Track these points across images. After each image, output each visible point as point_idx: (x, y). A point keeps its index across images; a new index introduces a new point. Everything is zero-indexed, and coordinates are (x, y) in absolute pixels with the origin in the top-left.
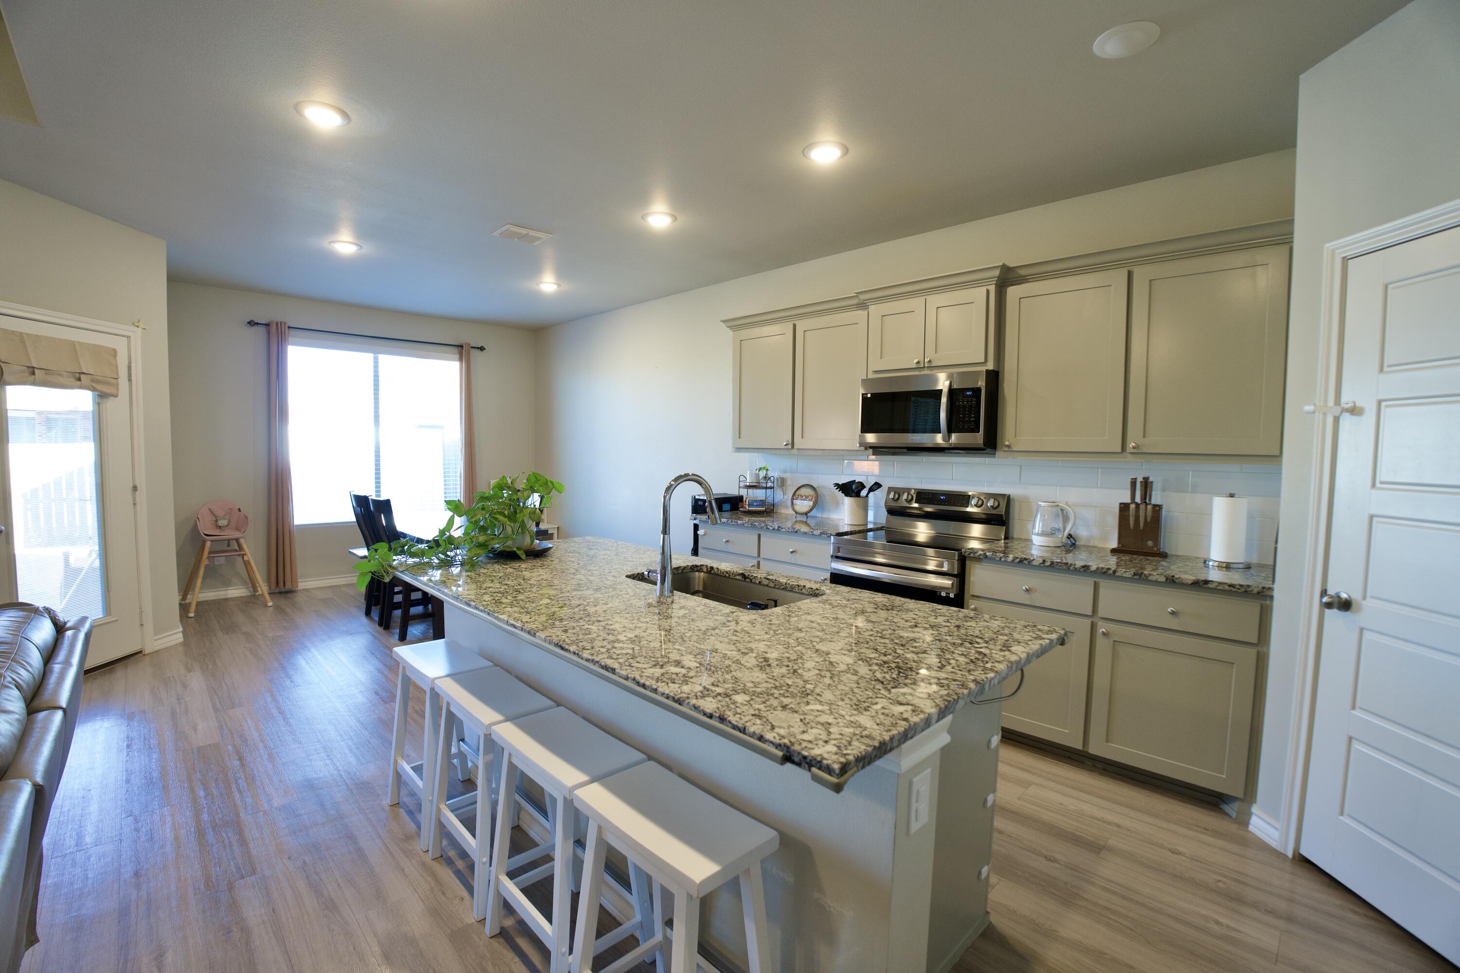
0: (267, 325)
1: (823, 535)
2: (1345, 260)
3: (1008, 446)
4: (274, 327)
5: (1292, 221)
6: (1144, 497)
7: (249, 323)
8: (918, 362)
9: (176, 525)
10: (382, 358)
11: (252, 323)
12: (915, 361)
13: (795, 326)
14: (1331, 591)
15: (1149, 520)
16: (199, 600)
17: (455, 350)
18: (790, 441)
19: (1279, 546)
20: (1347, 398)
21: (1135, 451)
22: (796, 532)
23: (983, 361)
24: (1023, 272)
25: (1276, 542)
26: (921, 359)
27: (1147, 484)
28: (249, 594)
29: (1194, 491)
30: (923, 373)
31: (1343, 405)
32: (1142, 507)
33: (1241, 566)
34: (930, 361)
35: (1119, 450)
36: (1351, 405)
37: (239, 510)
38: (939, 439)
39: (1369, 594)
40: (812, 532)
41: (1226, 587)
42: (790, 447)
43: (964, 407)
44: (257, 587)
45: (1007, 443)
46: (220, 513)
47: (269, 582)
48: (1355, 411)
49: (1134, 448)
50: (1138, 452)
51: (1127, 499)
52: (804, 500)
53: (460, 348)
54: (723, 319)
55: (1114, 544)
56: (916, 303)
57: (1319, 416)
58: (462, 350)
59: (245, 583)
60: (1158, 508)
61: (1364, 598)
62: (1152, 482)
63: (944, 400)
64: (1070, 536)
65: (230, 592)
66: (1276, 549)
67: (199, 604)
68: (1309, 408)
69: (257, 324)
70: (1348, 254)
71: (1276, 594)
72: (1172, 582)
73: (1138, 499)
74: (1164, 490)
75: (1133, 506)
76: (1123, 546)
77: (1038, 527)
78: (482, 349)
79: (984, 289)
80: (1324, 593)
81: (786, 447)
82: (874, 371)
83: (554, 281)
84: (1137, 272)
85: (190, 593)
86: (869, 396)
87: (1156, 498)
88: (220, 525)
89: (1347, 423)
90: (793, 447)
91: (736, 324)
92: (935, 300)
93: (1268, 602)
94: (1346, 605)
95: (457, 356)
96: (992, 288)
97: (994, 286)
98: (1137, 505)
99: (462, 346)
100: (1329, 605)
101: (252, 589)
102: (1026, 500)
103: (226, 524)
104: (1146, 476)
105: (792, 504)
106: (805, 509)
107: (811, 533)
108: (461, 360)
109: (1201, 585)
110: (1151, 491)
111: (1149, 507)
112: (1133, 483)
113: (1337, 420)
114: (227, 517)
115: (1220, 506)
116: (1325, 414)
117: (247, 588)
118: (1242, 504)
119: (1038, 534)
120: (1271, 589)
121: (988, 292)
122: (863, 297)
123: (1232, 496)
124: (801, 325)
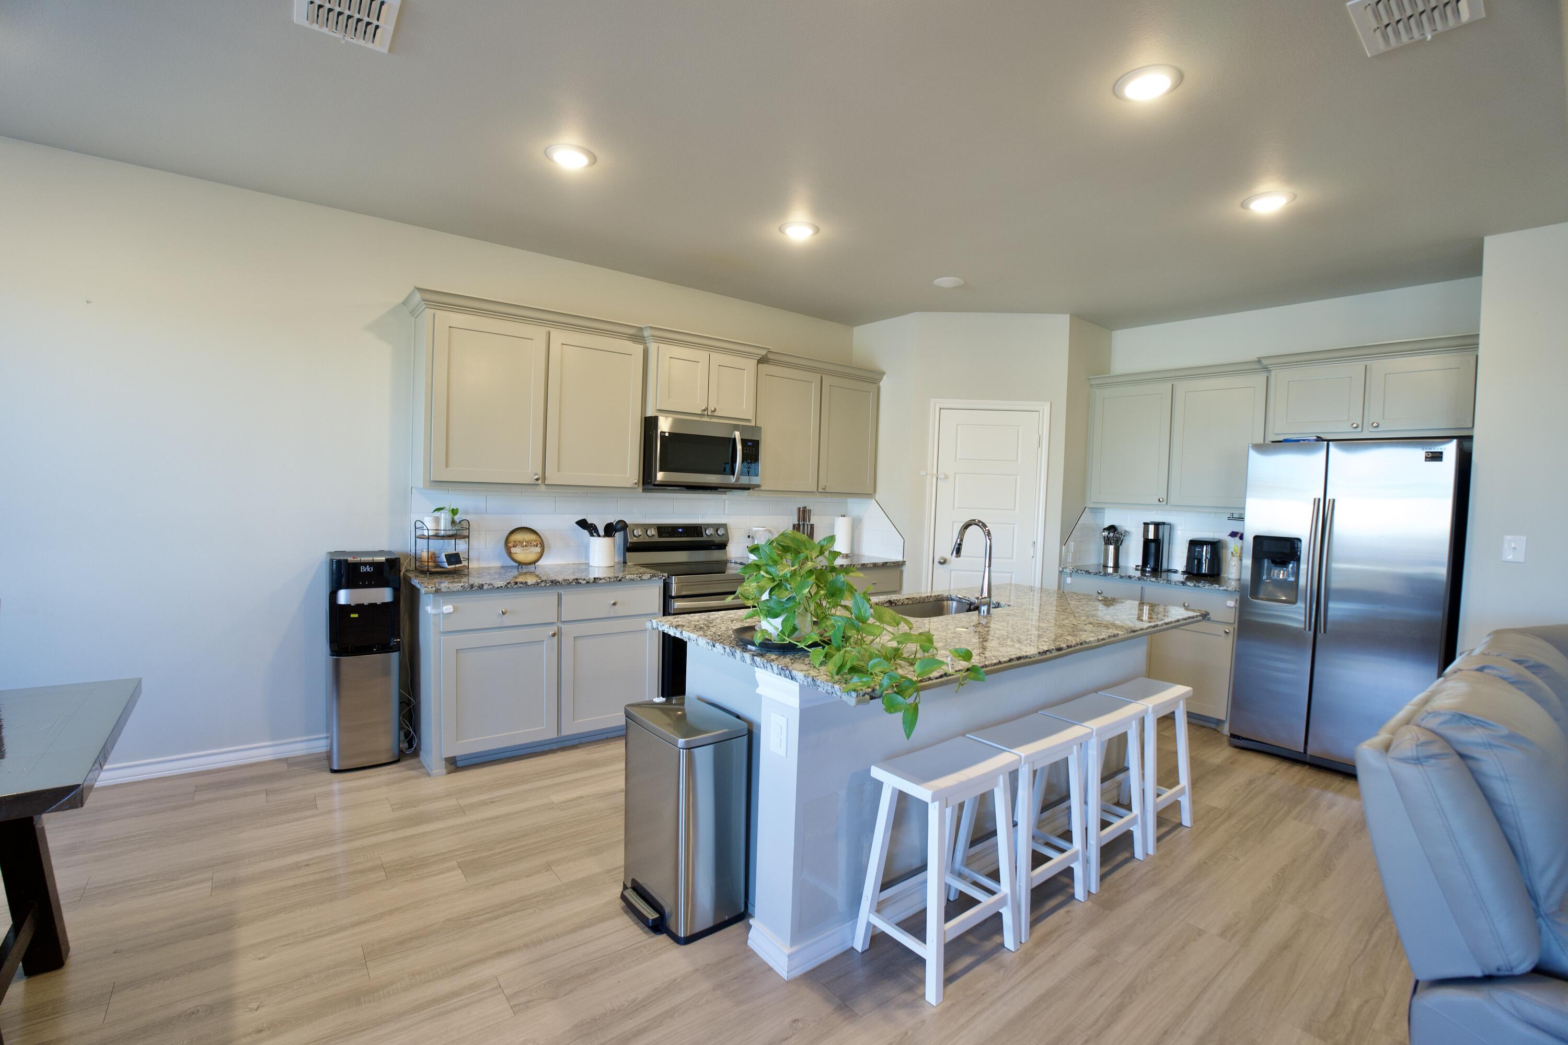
1: (654, 578)
6: (804, 520)
8: (705, 410)
12: (703, 408)
13: (548, 334)
18: (541, 474)
20: (941, 470)
22: (620, 580)
23: (751, 418)
26: (707, 408)
27: (805, 512)
30: (703, 419)
31: (940, 474)
34: (714, 411)
35: (816, 490)
36: (943, 474)
38: (732, 479)
40: (640, 577)
42: (540, 482)
49: (822, 489)
50: (824, 491)
52: (526, 546)
56: (702, 355)
57: (929, 477)
60: (812, 526)
62: (810, 510)
63: (739, 447)
70: (941, 407)
79: (752, 361)
81: (534, 482)
82: (658, 410)
84: (824, 377)
86: (667, 434)
89: (941, 482)
90: (543, 482)
92: (715, 358)
93: (902, 568)
97: (756, 361)
105: (509, 553)
106: (532, 557)
107: (639, 579)
110: (809, 515)
112: (799, 510)
113: (937, 480)
116: (932, 477)
121: (755, 364)
124: (555, 335)
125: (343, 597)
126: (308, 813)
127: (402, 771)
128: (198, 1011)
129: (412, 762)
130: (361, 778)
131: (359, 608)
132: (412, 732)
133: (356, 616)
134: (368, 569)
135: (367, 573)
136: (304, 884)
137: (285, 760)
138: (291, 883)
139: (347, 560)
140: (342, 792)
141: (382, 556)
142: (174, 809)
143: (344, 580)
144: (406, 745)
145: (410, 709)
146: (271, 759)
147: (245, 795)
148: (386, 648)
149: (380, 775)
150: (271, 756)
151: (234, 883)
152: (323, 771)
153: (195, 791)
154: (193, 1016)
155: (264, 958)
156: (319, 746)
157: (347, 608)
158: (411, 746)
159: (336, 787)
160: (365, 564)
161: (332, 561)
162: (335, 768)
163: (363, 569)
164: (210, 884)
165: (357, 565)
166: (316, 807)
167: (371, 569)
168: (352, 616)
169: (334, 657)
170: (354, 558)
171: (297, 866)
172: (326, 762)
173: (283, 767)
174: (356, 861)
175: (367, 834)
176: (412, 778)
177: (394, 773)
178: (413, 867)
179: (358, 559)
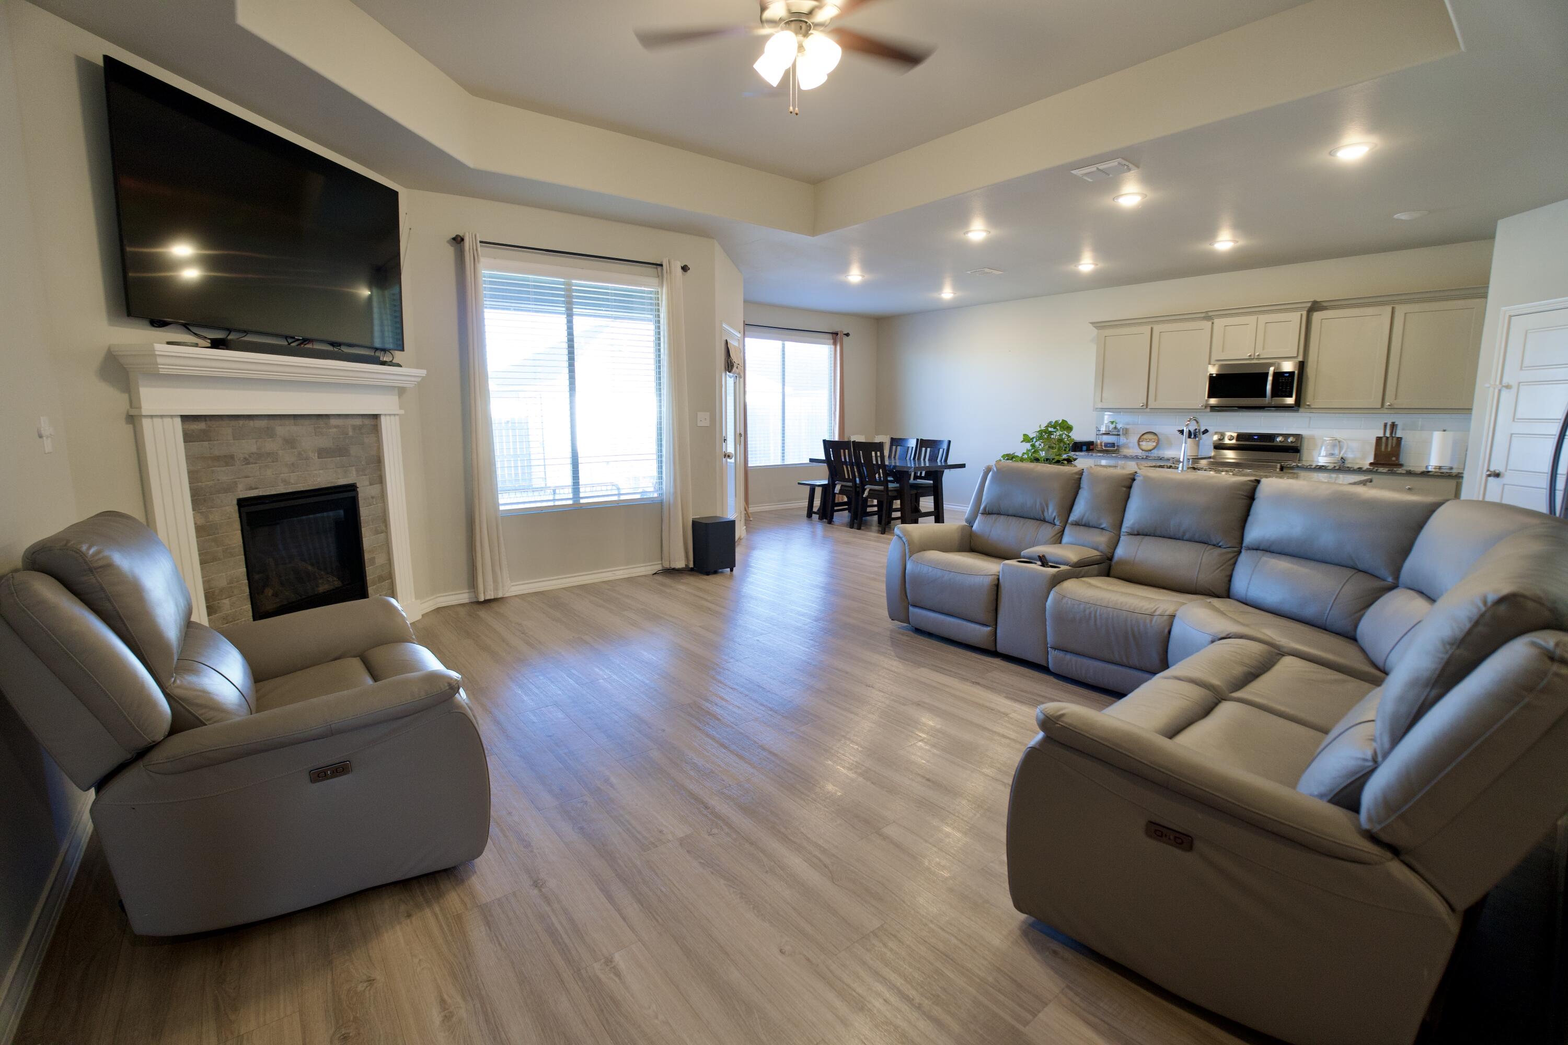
2: (1510, 316)
3: (1309, 405)
5: (1488, 287)
6: (1391, 433)
8: (1250, 356)
10: (787, 344)
12: (1249, 354)
13: (1152, 329)
14: (1492, 469)
15: (1394, 446)
17: (830, 336)
18: (1145, 403)
19: (1469, 453)
20: (1506, 380)
21: (1389, 407)
23: (1296, 355)
24: (1325, 304)
25: (1467, 451)
26: (1253, 354)
27: (1394, 426)
29: (1422, 430)
30: (1250, 362)
31: (1504, 384)
32: (1390, 439)
33: (1447, 468)
34: (1258, 355)
35: (1380, 407)
36: (1507, 384)
38: (1267, 401)
39: (1508, 468)
41: (1439, 474)
42: (1145, 407)
43: (1283, 382)
45: (1308, 403)
48: (1508, 387)
49: (1389, 405)
50: (1391, 408)
51: (1381, 435)
52: (1148, 442)
53: (834, 335)
54: (1091, 321)
55: (1372, 460)
56: (1251, 319)
57: (1491, 389)
58: (835, 336)
60: (1399, 440)
61: (1506, 471)
62: (1397, 425)
63: (1270, 378)
64: (1342, 458)
66: (1466, 454)
68: (1487, 385)
70: (1512, 314)
71: (1465, 476)
72: (1410, 473)
73: (1388, 434)
74: (1403, 429)
75: (1384, 440)
76: (1377, 461)
77: (1323, 453)
78: (847, 335)
79: (1298, 314)
80: (1488, 470)
81: (1142, 407)
82: (1217, 360)
83: (951, 292)
84: (1398, 307)
86: (1216, 375)
87: (1399, 434)
89: (1505, 393)
90: (1147, 407)
91: (1100, 325)
92: (1263, 318)
93: (1460, 480)
94: (1497, 475)
95: (832, 341)
96: (1305, 313)
97: (1305, 312)
98: (1387, 438)
99: (837, 334)
100: (1489, 476)
102: (1312, 438)
104: (1393, 421)
105: (1139, 445)
106: (1150, 448)
108: (835, 344)
109: (1425, 474)
110: (1396, 429)
111: (1394, 439)
112: (1385, 425)
113: (1500, 391)
115: (1437, 436)
116: (1494, 388)
118: (1450, 435)
119: (1323, 456)
120: (1462, 473)
121: (1302, 315)
122: (1210, 314)
123: (1444, 431)
124: (1157, 328)
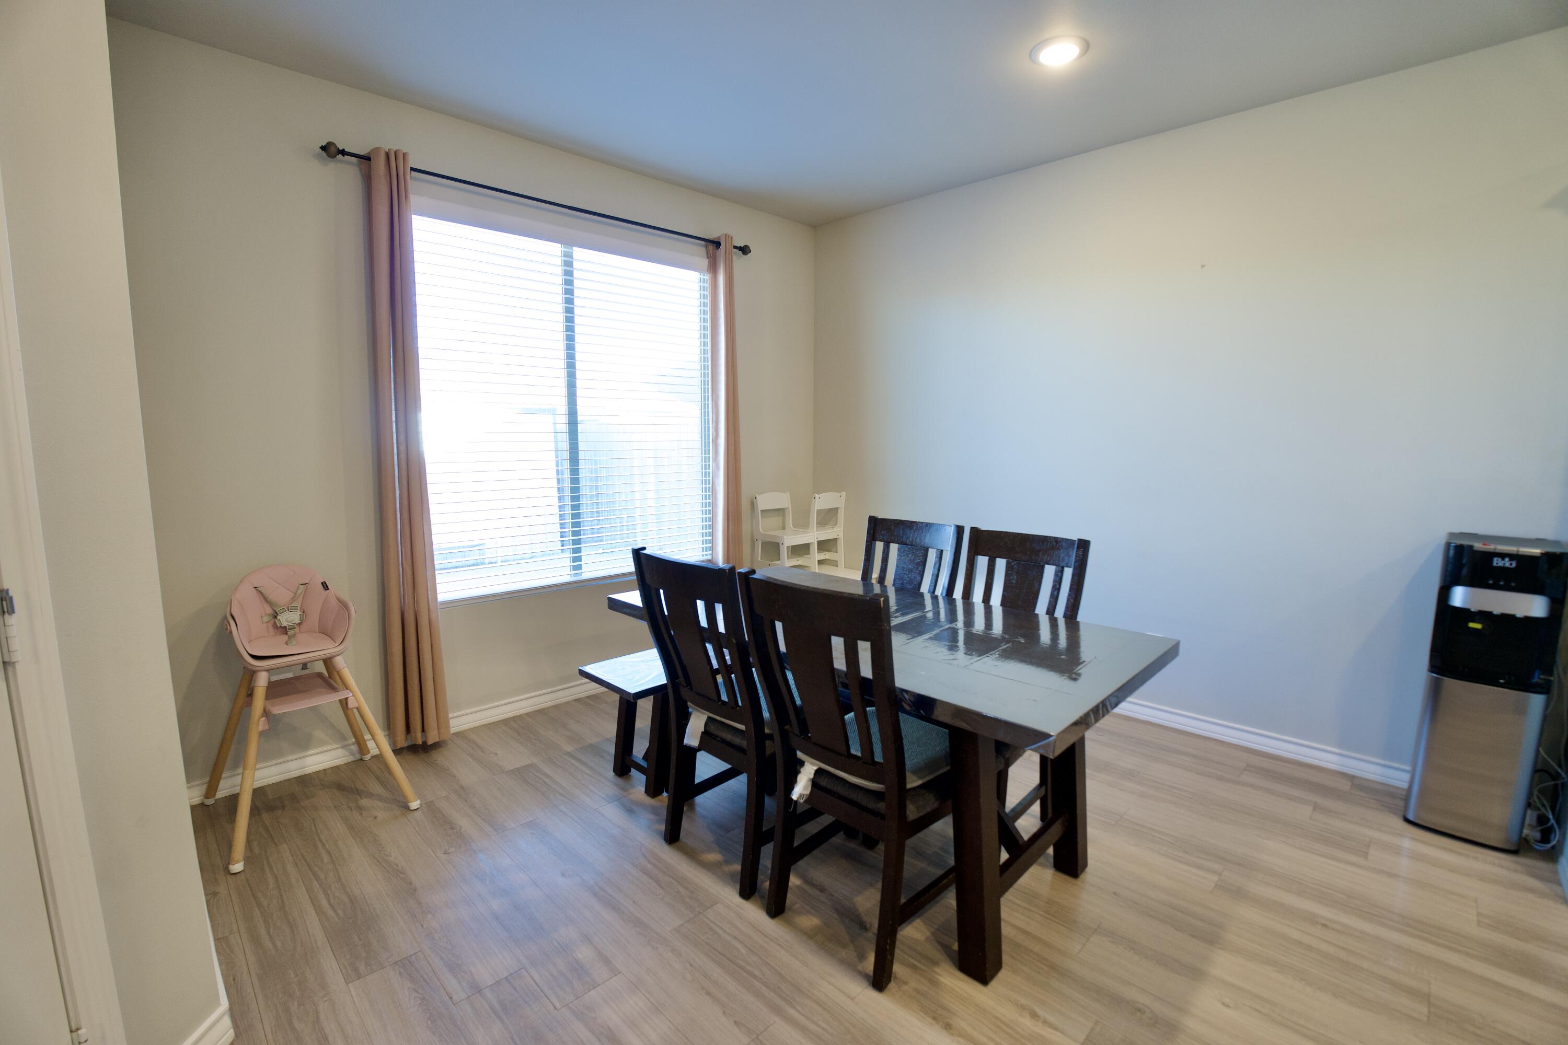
0: (366, 159)
4: (379, 165)
7: (323, 148)
9: (169, 633)
10: (579, 251)
11: (330, 150)
16: (257, 784)
17: (699, 249)
28: (351, 759)
37: (325, 586)
44: (365, 741)
46: (281, 595)
47: (389, 726)
53: (711, 247)
58: (713, 250)
59: (342, 737)
65: (310, 760)
67: (258, 793)
69: (343, 152)
78: (745, 250)
85: (224, 776)
88: (285, 624)
95: (705, 262)
99: (717, 244)
101: (354, 748)
103: (298, 621)
108: (713, 268)
114: (297, 604)
117: (344, 747)
125: (1459, 596)
126: (1353, 858)
127: (1515, 871)
128: (1144, 1013)
129: (1542, 866)
130: (1445, 849)
131: (1483, 616)
132: (1552, 821)
133: (1478, 626)
134: (1507, 563)
135: (1503, 569)
136: (1310, 948)
137: (1352, 778)
138: (1296, 935)
139: (1471, 547)
140: (1416, 857)
141: (1536, 547)
142: (1220, 778)
143: (1465, 571)
144: (1538, 835)
145: (1556, 785)
146: (1336, 769)
147: (1291, 798)
148: (1523, 684)
149: (1476, 858)
150: (1336, 766)
151: (1238, 894)
152: (1395, 814)
153: (1245, 770)
154: (1138, 1014)
155: (1228, 1006)
156: (1399, 777)
157: (1464, 614)
158: (1545, 838)
159: (1407, 844)
160: (1502, 556)
161: (1448, 545)
162: (1411, 817)
163: (1497, 562)
164: (1215, 878)
165: (1489, 556)
166: (1366, 855)
167: (1511, 564)
168: (1472, 625)
169: (1434, 675)
170: (1484, 544)
171: (1313, 919)
172: (1401, 803)
173: (1345, 786)
174: (1391, 963)
175: (1425, 935)
176: (1532, 891)
177: (1501, 867)
178: (1477, 1035)
179: (1491, 547)
